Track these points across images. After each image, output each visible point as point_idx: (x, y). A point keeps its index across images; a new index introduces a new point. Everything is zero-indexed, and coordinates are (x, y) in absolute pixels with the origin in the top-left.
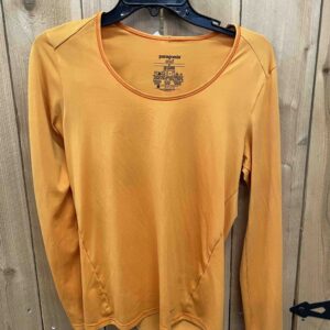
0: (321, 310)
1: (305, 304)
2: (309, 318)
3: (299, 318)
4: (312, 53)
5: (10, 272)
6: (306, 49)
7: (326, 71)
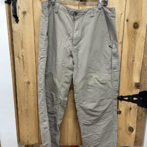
0: (127, 99)
1: (121, 96)
2: (123, 101)
3: (120, 101)
4: (123, 15)
5: (28, 83)
6: (121, 14)
7: (127, 21)
